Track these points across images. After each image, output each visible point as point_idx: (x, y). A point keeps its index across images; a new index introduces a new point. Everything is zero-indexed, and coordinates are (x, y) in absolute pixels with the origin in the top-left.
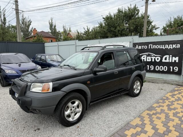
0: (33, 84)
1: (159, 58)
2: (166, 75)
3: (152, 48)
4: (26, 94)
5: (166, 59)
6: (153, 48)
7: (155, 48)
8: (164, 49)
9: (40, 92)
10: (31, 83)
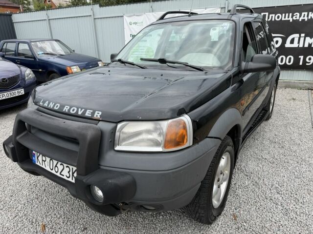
0: (119, 126)
1: (280, 41)
2: (290, 72)
3: (266, 20)
4: (102, 163)
5: (292, 42)
6: (269, 20)
7: (273, 20)
8: (291, 21)
9: (160, 149)
10: (113, 125)
